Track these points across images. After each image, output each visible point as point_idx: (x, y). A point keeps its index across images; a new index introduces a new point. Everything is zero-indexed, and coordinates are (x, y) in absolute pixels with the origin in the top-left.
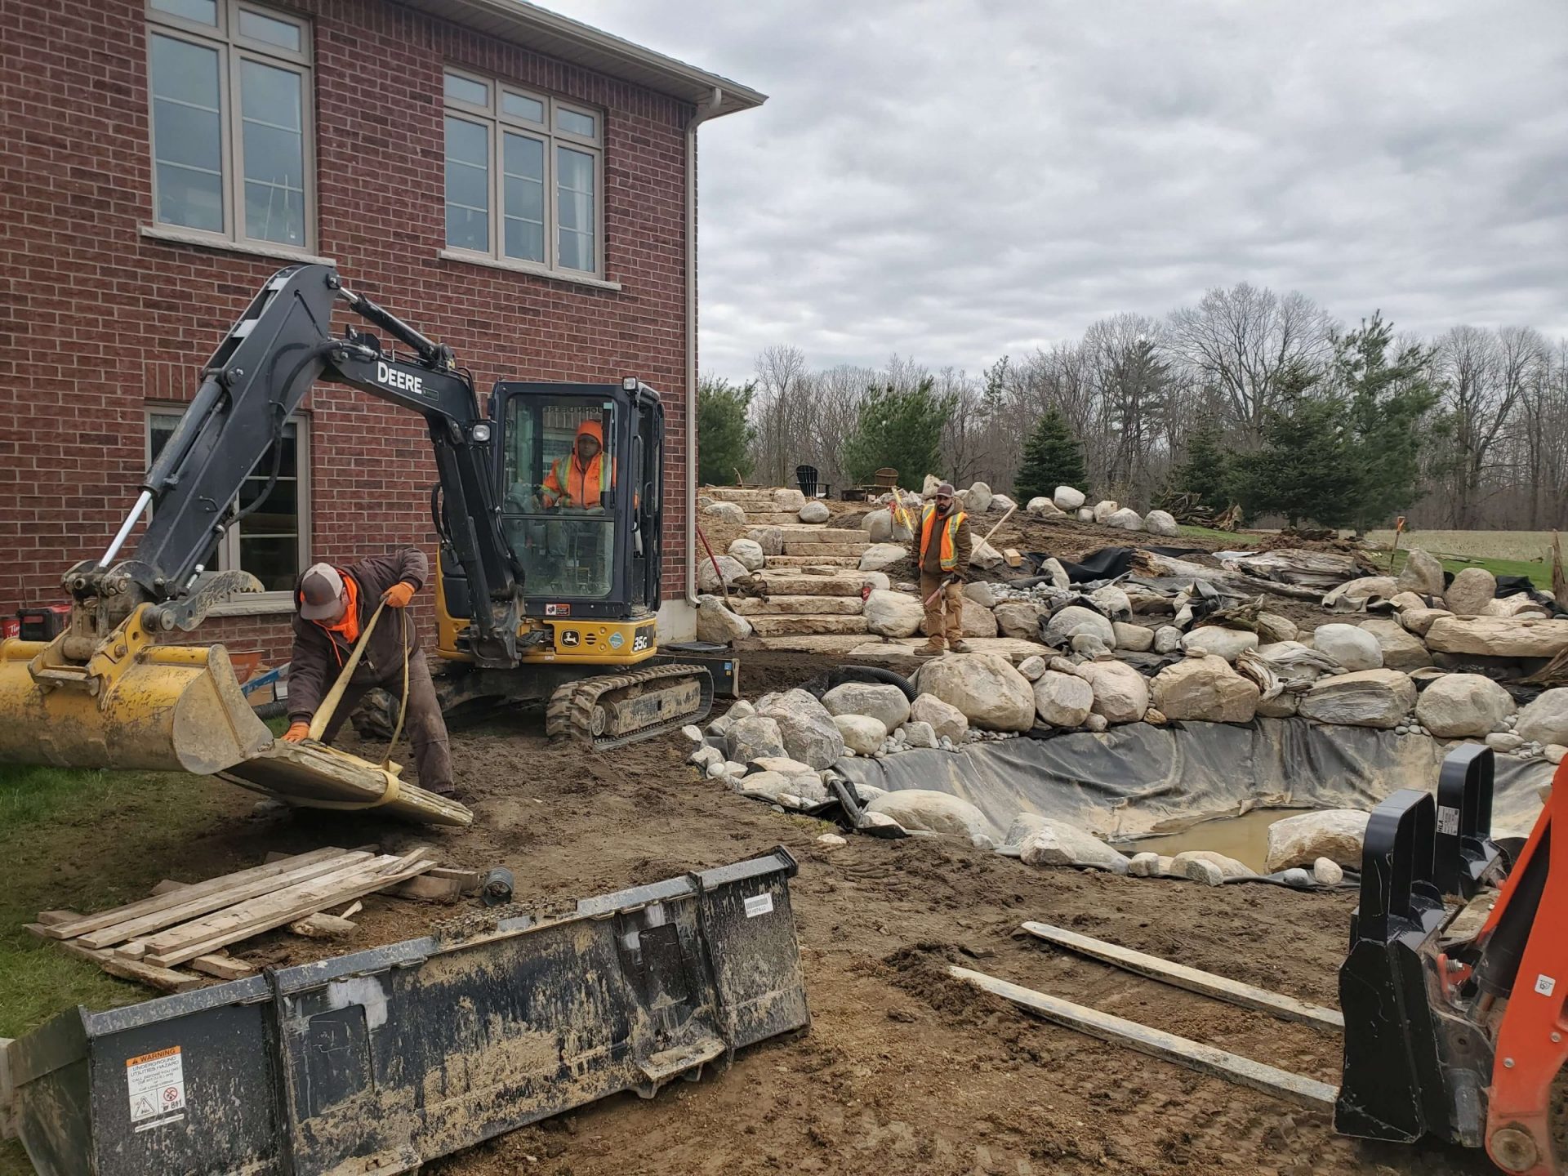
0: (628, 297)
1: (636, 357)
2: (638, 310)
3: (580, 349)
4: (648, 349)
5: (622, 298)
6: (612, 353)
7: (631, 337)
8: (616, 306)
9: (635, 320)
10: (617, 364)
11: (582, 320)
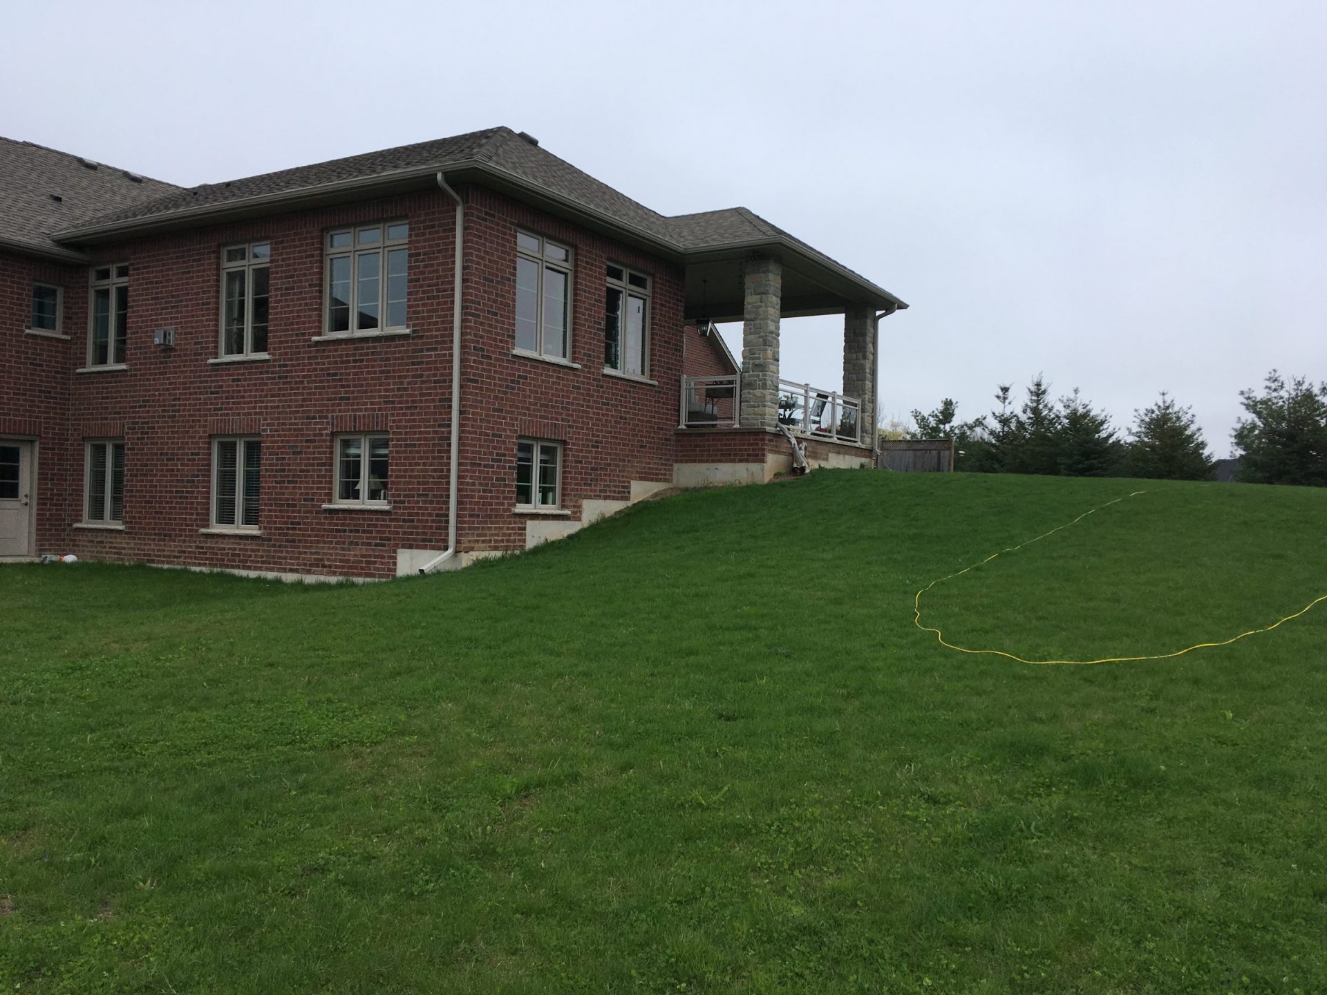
0: (417, 337)
1: (421, 376)
2: (424, 344)
3: (386, 378)
4: (430, 369)
5: (413, 338)
6: (405, 377)
7: (419, 363)
8: (409, 345)
9: (421, 350)
10: (409, 383)
11: (388, 359)
